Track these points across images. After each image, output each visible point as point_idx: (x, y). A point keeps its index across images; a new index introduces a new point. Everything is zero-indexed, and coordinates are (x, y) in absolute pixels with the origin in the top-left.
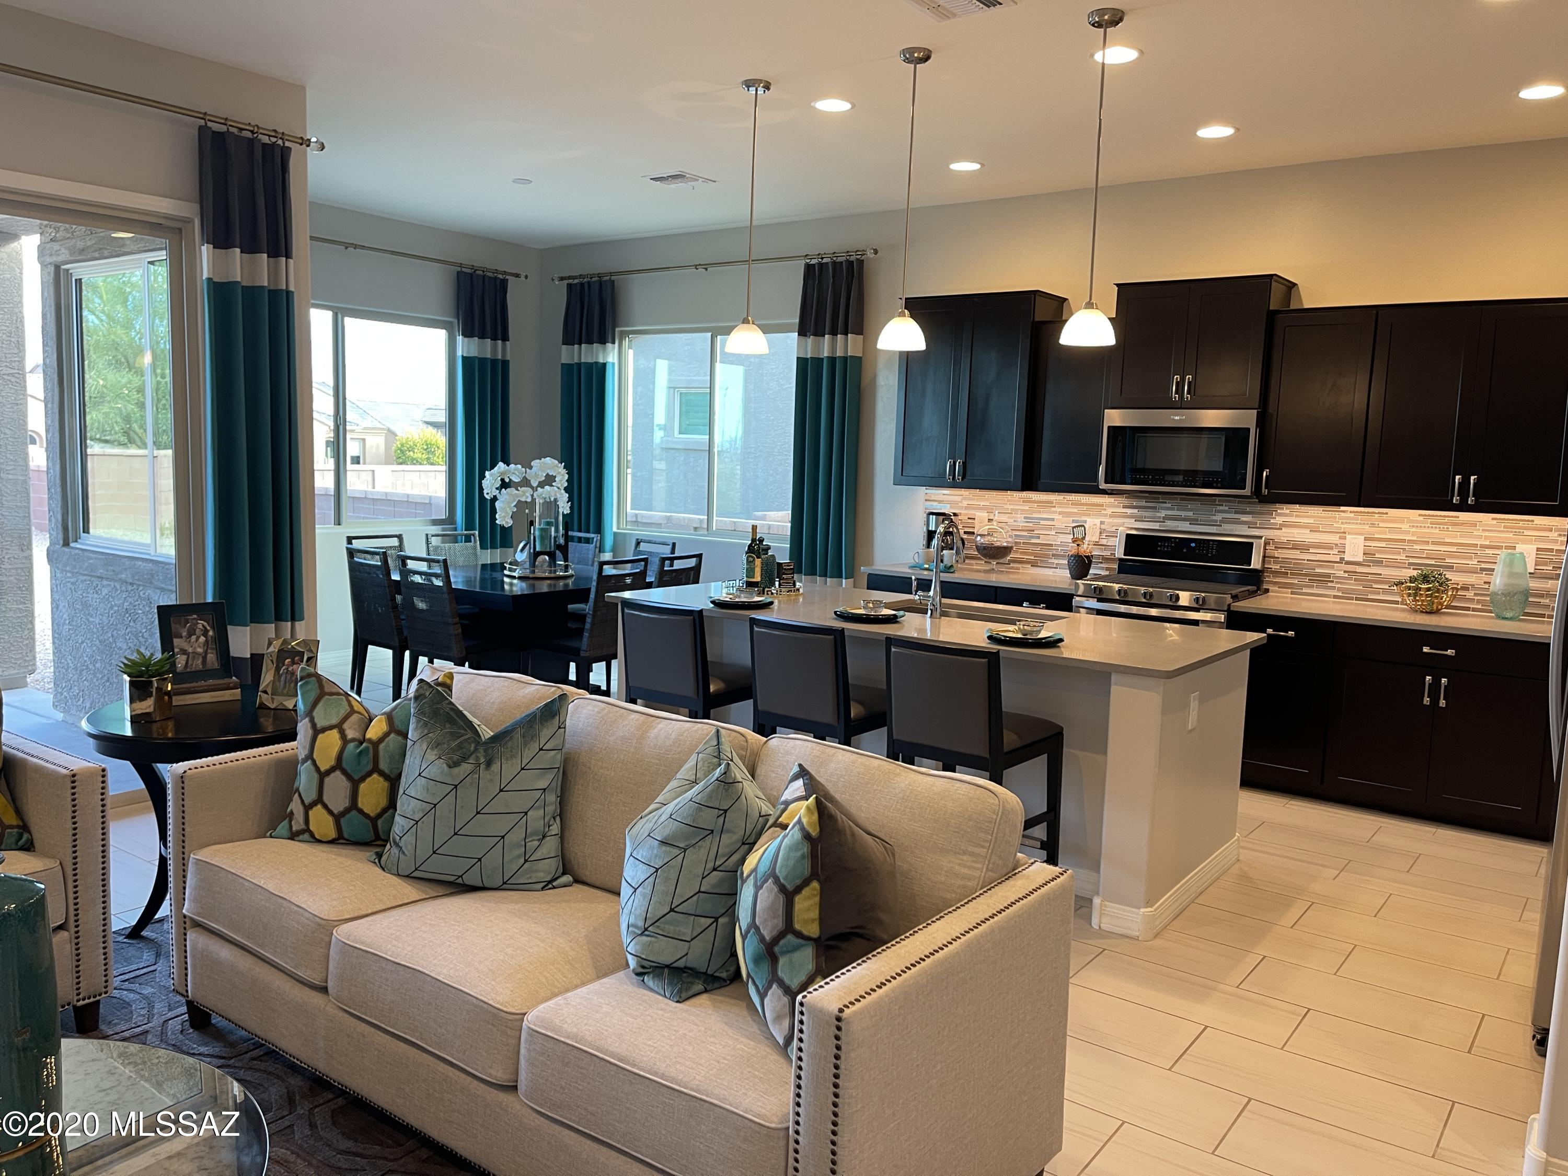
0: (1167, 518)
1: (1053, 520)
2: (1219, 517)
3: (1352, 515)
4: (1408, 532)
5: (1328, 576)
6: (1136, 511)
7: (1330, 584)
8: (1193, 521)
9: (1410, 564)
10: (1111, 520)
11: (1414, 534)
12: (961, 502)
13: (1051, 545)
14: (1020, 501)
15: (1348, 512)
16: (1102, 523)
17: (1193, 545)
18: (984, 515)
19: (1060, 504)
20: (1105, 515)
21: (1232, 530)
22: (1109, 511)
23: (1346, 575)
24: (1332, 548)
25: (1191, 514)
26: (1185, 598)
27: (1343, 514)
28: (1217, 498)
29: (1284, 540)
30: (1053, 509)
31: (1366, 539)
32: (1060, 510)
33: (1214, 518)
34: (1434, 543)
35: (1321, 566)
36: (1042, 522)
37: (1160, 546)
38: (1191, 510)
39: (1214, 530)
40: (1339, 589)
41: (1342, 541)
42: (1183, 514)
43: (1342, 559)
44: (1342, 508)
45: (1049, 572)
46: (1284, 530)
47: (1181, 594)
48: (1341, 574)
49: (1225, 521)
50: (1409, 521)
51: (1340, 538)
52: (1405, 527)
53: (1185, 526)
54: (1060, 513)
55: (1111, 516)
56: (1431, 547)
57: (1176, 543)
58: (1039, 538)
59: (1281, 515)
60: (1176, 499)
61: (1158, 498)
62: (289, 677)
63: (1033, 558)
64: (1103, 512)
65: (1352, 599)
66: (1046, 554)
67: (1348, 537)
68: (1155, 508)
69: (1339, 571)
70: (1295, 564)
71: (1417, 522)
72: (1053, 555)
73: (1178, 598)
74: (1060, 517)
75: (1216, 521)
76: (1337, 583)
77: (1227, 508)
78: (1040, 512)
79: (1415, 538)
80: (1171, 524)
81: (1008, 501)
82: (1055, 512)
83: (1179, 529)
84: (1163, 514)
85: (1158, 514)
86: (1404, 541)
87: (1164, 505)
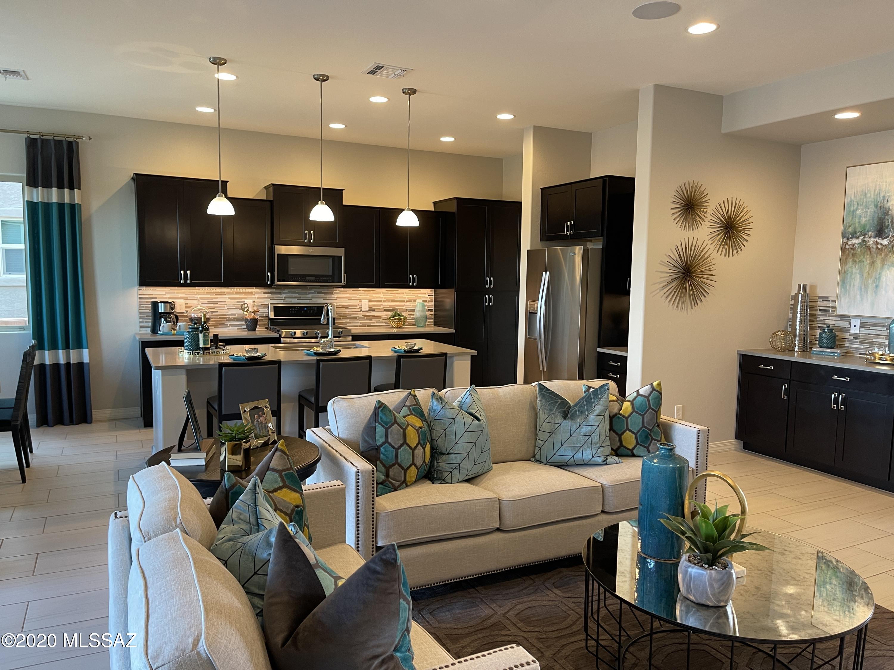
0: (286, 297)
1: (225, 302)
2: (310, 296)
3: (363, 292)
4: (382, 298)
5: (356, 318)
6: (271, 295)
7: (357, 321)
8: (298, 298)
9: (384, 310)
10: (258, 300)
11: (385, 298)
12: (165, 295)
13: (226, 315)
14: (204, 293)
15: (362, 290)
16: (254, 302)
17: (306, 309)
18: (182, 301)
19: (229, 293)
20: (255, 298)
21: (316, 301)
22: (256, 296)
23: (363, 317)
24: (357, 306)
25: (297, 295)
26: (299, 333)
27: (360, 292)
28: (309, 287)
29: (338, 304)
30: (225, 296)
31: (369, 301)
32: (229, 296)
33: (308, 296)
34: (392, 301)
35: (353, 314)
36: (219, 303)
37: (291, 311)
38: (297, 293)
39: (308, 301)
40: (361, 323)
41: (360, 303)
42: (294, 295)
43: (361, 310)
44: (360, 289)
45: (226, 330)
46: (338, 299)
47: (296, 331)
48: (361, 316)
49: (313, 297)
50: (383, 293)
51: (360, 301)
52: (382, 295)
53: (295, 301)
54: (229, 298)
55: (258, 298)
56: (390, 303)
57: (298, 308)
58: (218, 312)
59: (337, 293)
60: (290, 288)
61: (281, 288)
62: (260, 426)
63: (215, 323)
64: (253, 296)
65: (365, 326)
66: (223, 320)
67: (363, 301)
68: (280, 293)
69: (360, 316)
70: (343, 314)
71: (385, 293)
72: (227, 320)
73: (295, 333)
74: (230, 300)
75: (309, 297)
76: (360, 320)
77: (313, 291)
78: (217, 298)
79: (385, 300)
80: (288, 300)
81: (197, 293)
82: (226, 298)
83: (292, 302)
84: (284, 295)
85: (281, 296)
86: (381, 301)
87: (284, 291)
